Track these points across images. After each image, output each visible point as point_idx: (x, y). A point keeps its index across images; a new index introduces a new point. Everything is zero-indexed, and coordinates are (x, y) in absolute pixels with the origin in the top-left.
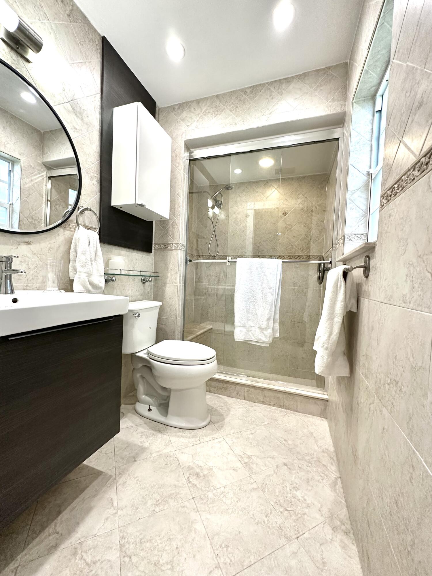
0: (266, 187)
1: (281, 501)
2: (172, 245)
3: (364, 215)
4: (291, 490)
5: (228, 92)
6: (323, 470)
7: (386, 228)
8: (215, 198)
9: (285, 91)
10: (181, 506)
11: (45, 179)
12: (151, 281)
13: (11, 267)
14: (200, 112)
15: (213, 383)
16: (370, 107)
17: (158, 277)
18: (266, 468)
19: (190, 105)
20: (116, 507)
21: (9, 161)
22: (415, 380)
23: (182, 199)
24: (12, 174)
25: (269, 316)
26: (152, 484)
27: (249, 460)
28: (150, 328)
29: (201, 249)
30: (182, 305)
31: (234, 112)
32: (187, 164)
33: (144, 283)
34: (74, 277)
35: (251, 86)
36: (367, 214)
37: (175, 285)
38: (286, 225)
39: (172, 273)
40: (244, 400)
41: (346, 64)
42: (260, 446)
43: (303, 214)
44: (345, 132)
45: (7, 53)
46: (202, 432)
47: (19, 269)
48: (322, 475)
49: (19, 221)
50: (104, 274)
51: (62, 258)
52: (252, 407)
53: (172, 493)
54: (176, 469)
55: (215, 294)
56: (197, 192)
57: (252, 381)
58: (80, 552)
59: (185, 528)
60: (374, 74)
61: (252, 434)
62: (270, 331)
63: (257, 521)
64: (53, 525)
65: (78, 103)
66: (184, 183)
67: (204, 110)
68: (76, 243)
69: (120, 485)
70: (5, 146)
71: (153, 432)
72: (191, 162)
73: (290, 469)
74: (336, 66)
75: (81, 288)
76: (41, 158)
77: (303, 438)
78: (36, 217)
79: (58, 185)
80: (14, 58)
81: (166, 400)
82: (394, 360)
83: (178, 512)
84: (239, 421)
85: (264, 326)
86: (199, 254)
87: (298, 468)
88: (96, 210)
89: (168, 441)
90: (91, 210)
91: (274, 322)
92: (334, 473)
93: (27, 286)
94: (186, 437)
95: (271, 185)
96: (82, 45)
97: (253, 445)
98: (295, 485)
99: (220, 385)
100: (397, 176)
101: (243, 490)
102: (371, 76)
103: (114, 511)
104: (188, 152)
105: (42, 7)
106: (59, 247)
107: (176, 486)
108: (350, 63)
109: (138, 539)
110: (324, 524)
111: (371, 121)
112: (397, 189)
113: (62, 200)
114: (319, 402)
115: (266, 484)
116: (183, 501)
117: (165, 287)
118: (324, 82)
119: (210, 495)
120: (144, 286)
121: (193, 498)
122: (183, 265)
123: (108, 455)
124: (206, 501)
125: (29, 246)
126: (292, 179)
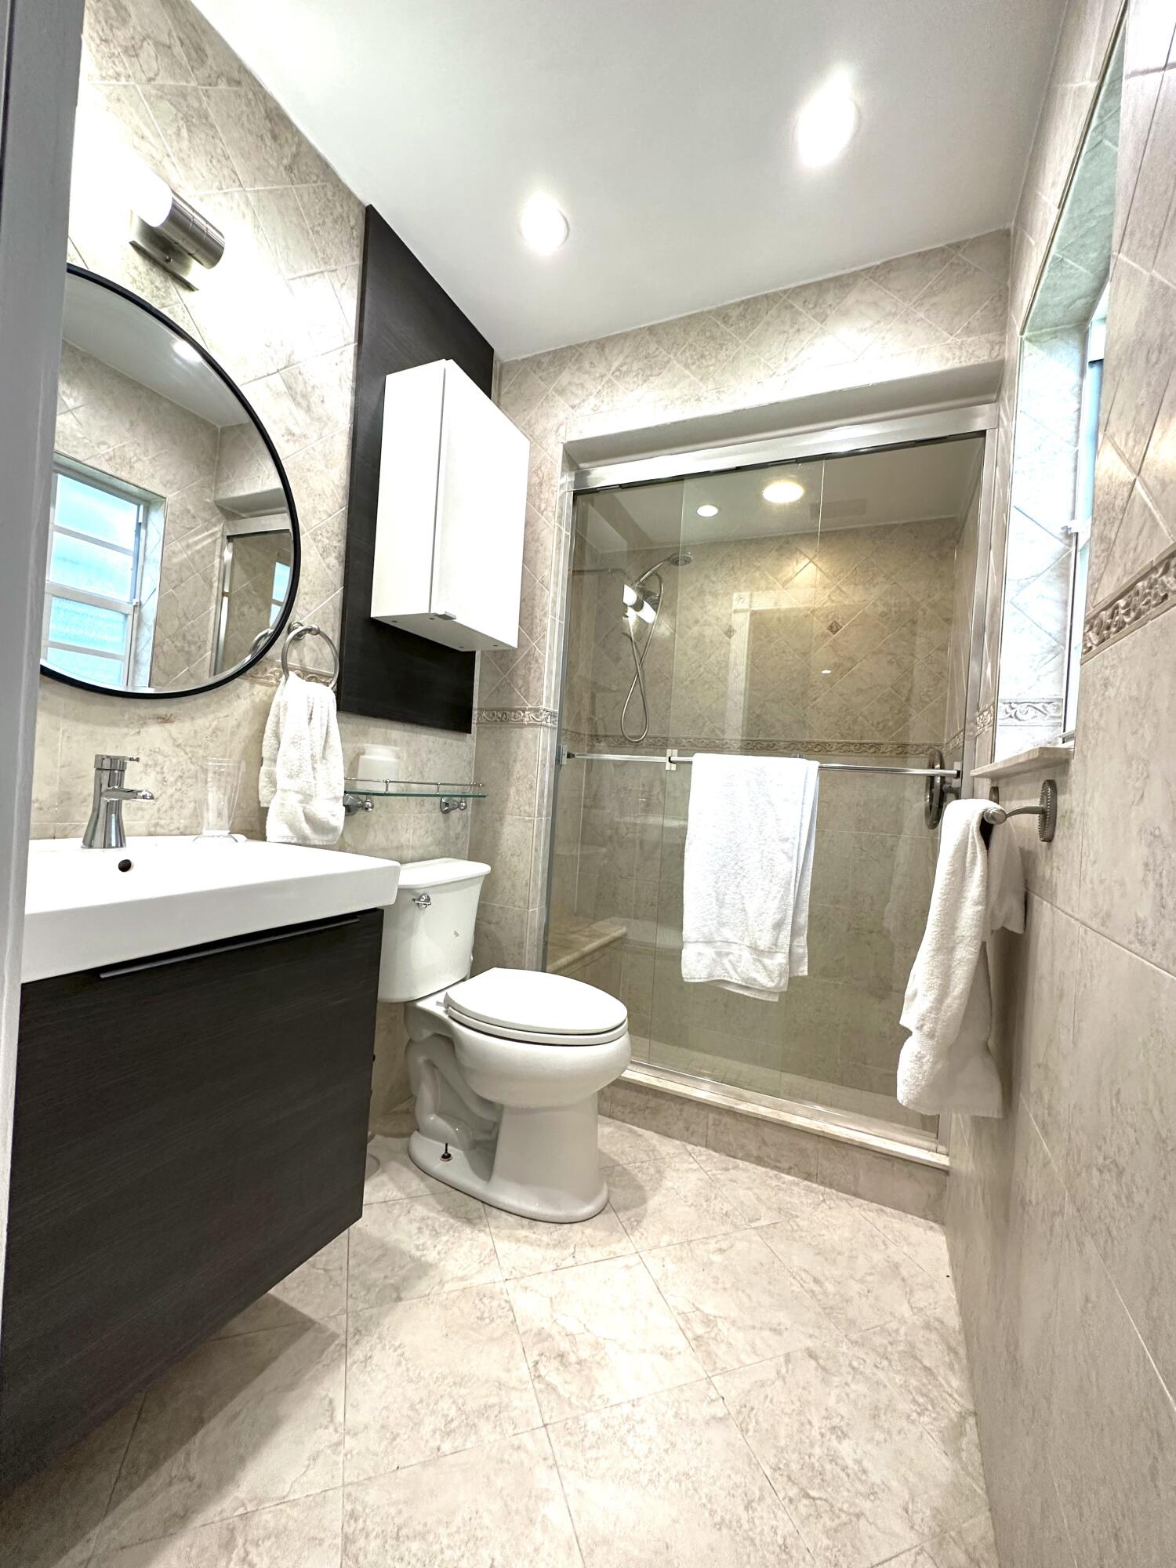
0: (782, 555)
1: (794, 1467)
2: (524, 712)
3: (1054, 647)
4: (822, 1435)
5: (681, 319)
6: (924, 1385)
7: (1096, 717)
8: (640, 586)
9: (834, 312)
10: (513, 1446)
11: (219, 541)
12: (466, 807)
13: (120, 783)
14: (603, 371)
15: (621, 1094)
16: (1071, 350)
17: (484, 796)
18: (757, 1359)
19: (581, 354)
20: (340, 1424)
21: (139, 501)
22: (1165, 1178)
23: (552, 594)
24: (143, 531)
25: (778, 917)
26: (440, 1371)
27: (708, 1330)
28: (456, 934)
29: (602, 719)
30: (543, 873)
31: (693, 367)
32: (568, 503)
33: (447, 812)
34: (269, 802)
35: (743, 302)
36: (1064, 645)
37: (527, 818)
38: (836, 660)
39: (521, 788)
40: (704, 1149)
41: (1007, 233)
42: (743, 1291)
43: (886, 627)
44: (1002, 415)
45: (143, 275)
46: (583, 1233)
47: (138, 789)
48: (921, 1400)
49: (153, 647)
50: (343, 794)
51: (244, 752)
52: (727, 1170)
53: (490, 1403)
54: (506, 1334)
55: (638, 842)
56: (596, 571)
57: (728, 1094)
58: (240, 1541)
59: (517, 1512)
60: (1081, 268)
61: (721, 1251)
62: (781, 959)
63: (717, 1519)
64: (181, 1456)
65: (300, 373)
66: (559, 553)
67: (616, 364)
68: (278, 717)
69: (355, 1363)
70: (131, 467)
71: (452, 1221)
72: (579, 498)
73: (824, 1369)
74: (976, 243)
75: (286, 832)
76: (211, 490)
77: (869, 1278)
78: (193, 636)
79: (250, 556)
80: (157, 284)
81: (489, 1132)
82: (1114, 1102)
83: (502, 1461)
84: (687, 1209)
85: (764, 942)
86: (596, 730)
87: (850, 1370)
88: (333, 630)
89: (488, 1251)
90: (318, 632)
91: (794, 934)
92: (956, 1396)
93: (156, 825)
94: (538, 1244)
95: (796, 549)
96: (318, 232)
97: (720, 1286)
98: (836, 1421)
99: (639, 1100)
100: (1123, 576)
101: (684, 1417)
102: (1072, 271)
103: (335, 1438)
104: (573, 473)
105: (228, 158)
106: (238, 726)
107: (500, 1385)
108: (1015, 233)
109: (392, 1526)
110: (918, 1554)
111: (1077, 389)
112: (1123, 611)
113: (255, 591)
114: (920, 1174)
115: (753, 1409)
116: (516, 1432)
117: (502, 825)
118: (942, 283)
119: (593, 1423)
120: (446, 820)
121: (545, 1425)
122: (551, 766)
123: (332, 1274)
124: (580, 1437)
125: (168, 726)
126: (856, 532)
